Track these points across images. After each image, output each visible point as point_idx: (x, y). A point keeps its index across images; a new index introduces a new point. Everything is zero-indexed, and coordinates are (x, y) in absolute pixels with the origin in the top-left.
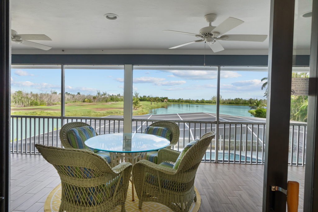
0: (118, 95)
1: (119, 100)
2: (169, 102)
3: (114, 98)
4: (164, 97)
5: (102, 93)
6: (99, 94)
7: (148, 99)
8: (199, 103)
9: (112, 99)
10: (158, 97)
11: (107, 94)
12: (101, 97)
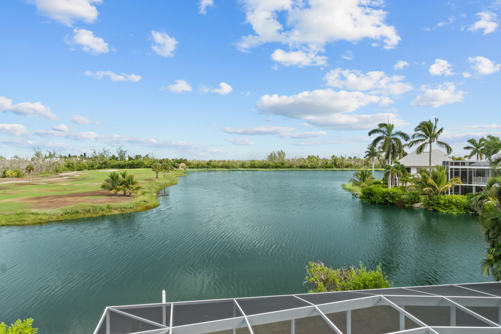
0: (81, 156)
1: (85, 168)
2: (189, 168)
3: (73, 164)
4: (178, 159)
5: (45, 153)
6: (38, 155)
7: (146, 163)
8: (245, 168)
9: (68, 166)
10: (167, 159)
11: (57, 155)
12: (43, 160)
